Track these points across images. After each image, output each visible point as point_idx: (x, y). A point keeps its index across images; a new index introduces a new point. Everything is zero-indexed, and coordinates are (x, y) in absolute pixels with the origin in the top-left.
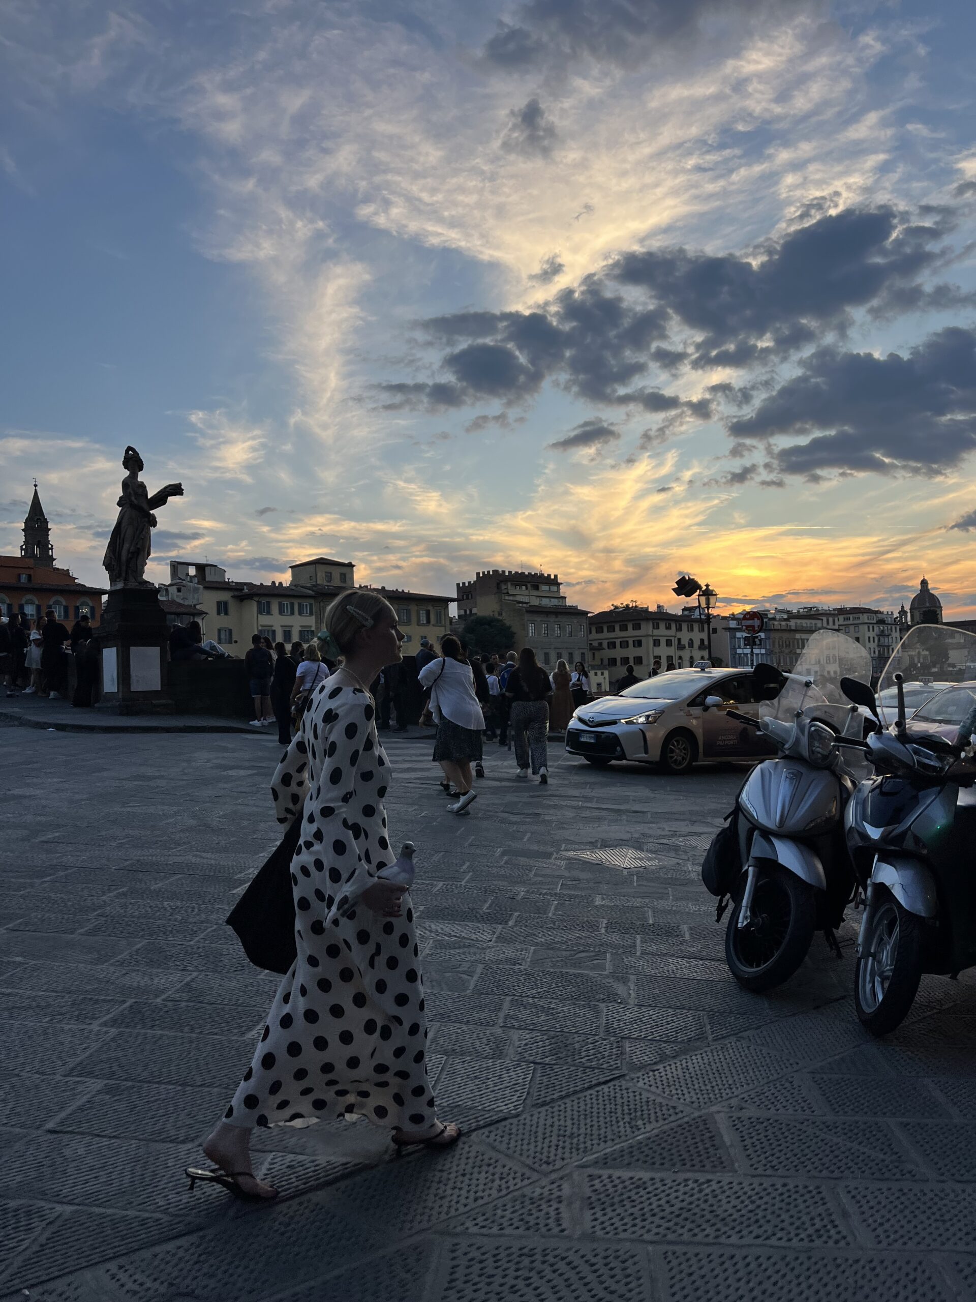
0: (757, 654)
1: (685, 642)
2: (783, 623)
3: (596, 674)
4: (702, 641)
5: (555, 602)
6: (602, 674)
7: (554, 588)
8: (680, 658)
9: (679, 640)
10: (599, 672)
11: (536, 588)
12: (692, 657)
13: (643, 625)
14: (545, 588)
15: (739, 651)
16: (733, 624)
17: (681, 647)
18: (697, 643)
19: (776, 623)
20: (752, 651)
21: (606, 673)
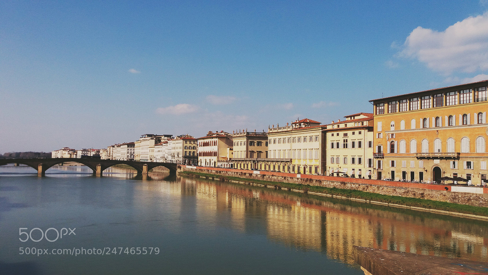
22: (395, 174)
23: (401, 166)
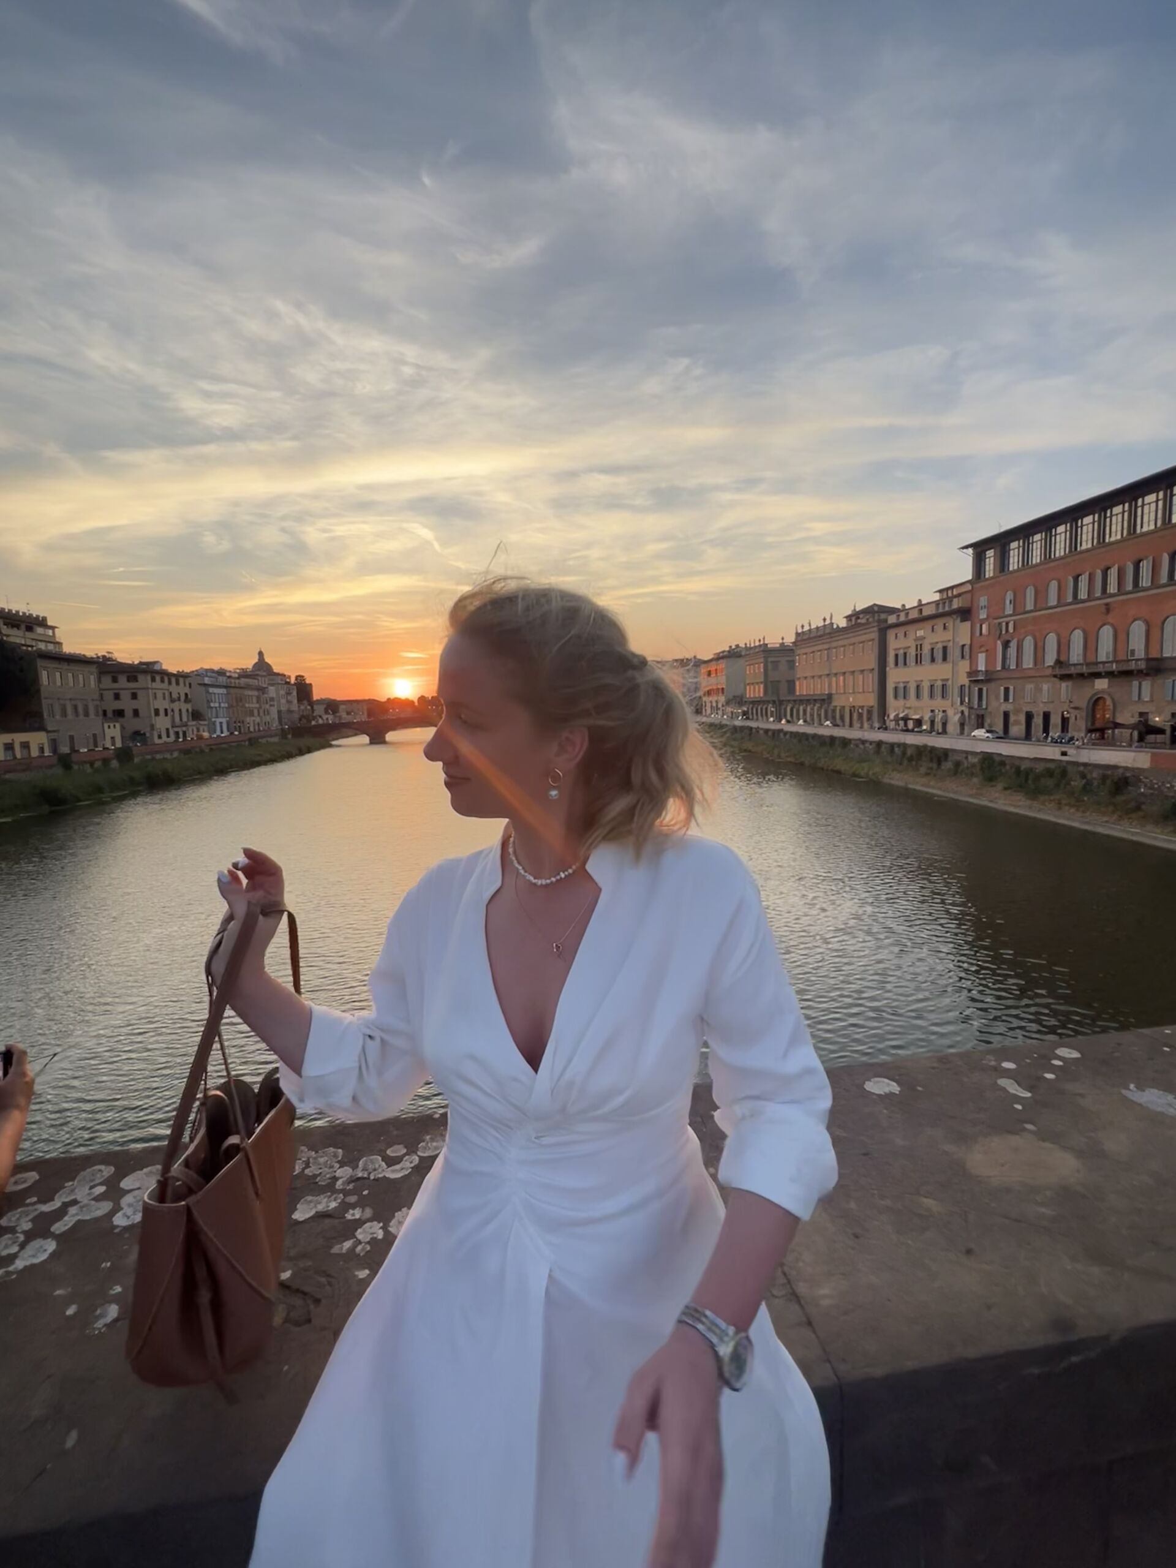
0: (223, 708)
1: (175, 696)
2: (237, 681)
3: (109, 727)
4: (186, 695)
5: (51, 647)
6: (114, 726)
7: (50, 632)
8: (173, 710)
9: (171, 693)
10: (112, 725)
11: (29, 629)
12: (180, 710)
13: (141, 677)
14: (40, 630)
15: (212, 705)
16: (207, 680)
17: (172, 701)
18: (183, 698)
19: (233, 681)
20: (220, 703)
21: (118, 725)
22: (1012, 718)
23: (1024, 698)
